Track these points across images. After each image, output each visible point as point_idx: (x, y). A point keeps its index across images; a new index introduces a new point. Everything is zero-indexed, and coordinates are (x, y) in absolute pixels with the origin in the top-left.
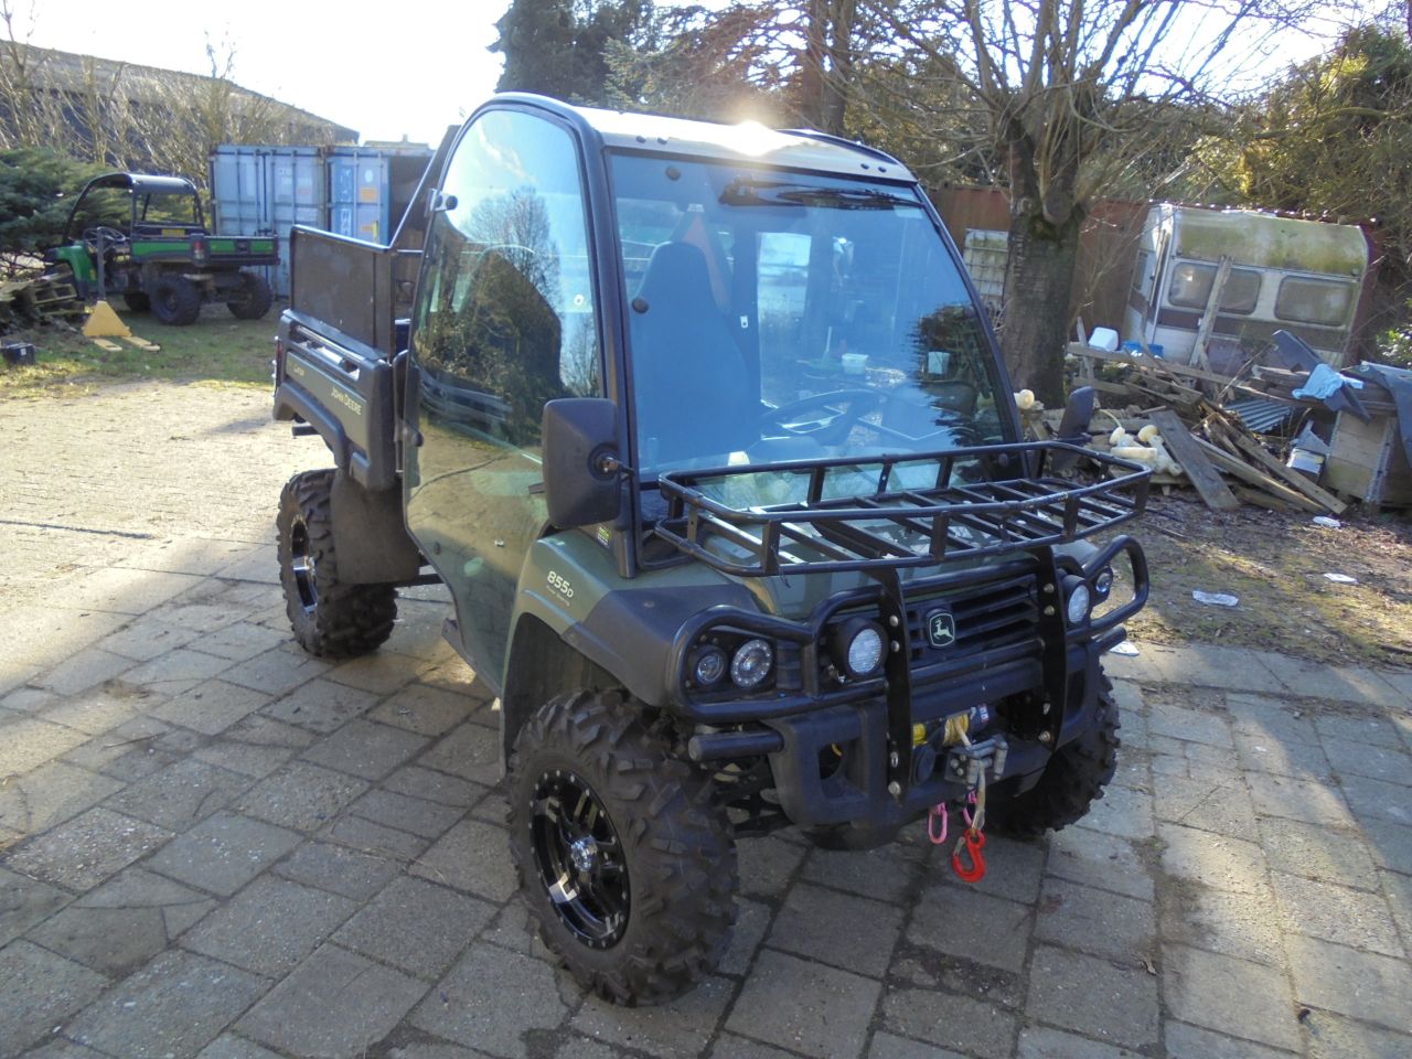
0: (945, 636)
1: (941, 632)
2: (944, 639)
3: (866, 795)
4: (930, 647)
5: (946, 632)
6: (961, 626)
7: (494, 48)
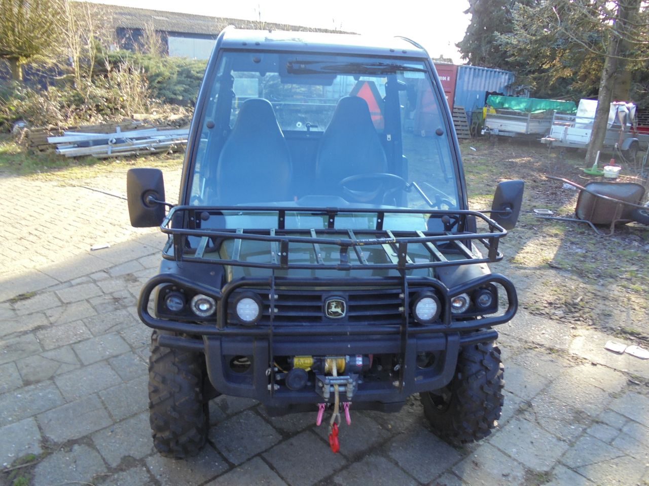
0: (337, 312)
1: (334, 309)
2: (336, 313)
3: (254, 387)
4: (326, 317)
5: (339, 310)
6: (351, 308)
7: (466, 12)
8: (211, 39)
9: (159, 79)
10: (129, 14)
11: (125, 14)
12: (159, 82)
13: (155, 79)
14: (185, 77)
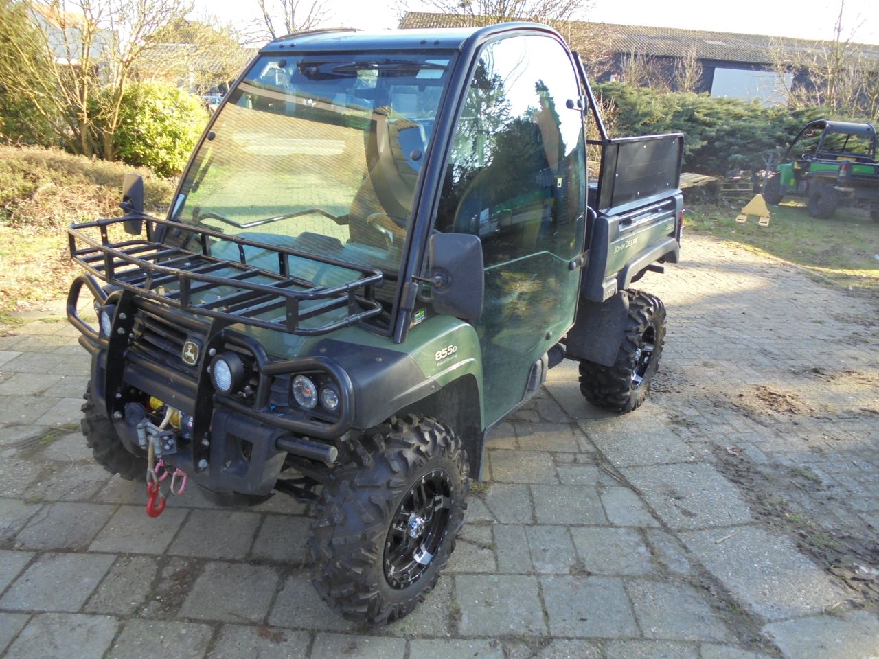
0: (190, 358)
5: (192, 356)
8: (751, 69)
9: (646, 120)
10: (673, 38)
11: (668, 38)
12: (645, 124)
13: (640, 120)
14: (685, 121)
